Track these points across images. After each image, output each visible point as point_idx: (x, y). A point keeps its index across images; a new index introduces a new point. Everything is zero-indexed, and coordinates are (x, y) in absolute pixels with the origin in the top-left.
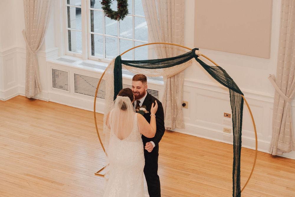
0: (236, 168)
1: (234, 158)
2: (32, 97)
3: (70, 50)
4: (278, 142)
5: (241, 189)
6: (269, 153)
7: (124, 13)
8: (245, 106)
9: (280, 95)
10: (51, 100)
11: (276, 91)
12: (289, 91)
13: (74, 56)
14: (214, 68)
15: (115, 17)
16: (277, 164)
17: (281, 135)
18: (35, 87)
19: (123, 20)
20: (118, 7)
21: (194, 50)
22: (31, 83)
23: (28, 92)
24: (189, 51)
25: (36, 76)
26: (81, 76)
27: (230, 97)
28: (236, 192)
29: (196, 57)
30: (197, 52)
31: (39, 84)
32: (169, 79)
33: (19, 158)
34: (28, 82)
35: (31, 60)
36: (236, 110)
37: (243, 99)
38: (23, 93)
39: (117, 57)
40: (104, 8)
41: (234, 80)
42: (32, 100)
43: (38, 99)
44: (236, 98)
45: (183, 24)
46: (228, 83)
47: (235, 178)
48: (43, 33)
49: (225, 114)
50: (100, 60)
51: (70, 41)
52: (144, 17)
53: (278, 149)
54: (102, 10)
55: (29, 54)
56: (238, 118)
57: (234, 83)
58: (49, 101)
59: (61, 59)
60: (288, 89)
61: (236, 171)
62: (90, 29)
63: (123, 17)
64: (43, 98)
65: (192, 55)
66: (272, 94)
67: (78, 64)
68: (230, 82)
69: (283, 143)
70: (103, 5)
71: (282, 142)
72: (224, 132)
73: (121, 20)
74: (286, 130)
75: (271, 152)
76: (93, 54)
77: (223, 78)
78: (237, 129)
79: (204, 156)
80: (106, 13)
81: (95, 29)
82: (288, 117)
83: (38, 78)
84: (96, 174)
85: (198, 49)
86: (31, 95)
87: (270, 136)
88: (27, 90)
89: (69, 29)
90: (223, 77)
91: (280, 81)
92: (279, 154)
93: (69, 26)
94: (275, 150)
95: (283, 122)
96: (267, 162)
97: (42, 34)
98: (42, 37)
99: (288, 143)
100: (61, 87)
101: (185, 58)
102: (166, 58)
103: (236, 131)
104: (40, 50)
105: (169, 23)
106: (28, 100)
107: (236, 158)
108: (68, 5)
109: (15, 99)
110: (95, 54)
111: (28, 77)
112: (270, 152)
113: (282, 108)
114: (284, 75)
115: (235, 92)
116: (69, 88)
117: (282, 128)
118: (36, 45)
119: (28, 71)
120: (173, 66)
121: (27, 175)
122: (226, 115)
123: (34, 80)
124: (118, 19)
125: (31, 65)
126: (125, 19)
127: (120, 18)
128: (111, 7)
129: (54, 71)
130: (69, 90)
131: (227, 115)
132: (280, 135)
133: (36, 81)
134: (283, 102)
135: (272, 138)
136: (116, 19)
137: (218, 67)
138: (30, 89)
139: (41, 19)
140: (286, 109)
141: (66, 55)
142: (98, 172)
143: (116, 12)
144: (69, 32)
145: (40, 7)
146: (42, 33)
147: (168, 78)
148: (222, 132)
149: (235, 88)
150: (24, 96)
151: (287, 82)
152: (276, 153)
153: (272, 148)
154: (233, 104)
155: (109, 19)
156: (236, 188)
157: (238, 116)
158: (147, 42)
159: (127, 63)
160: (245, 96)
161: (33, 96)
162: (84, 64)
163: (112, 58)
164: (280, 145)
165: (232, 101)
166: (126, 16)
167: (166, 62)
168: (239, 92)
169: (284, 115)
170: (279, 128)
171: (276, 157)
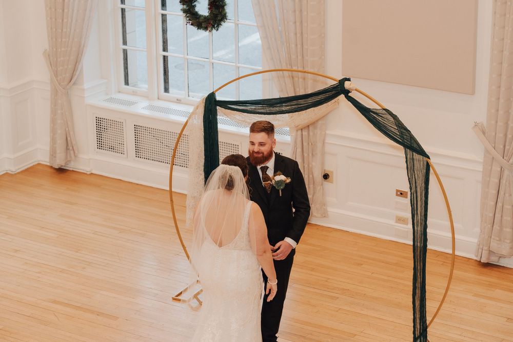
0: (418, 285)
1: (415, 269)
2: (62, 166)
3: (127, 83)
4: (492, 240)
5: (428, 322)
6: (475, 258)
7: (219, 18)
8: (432, 178)
9: (493, 158)
10: (94, 172)
11: (487, 152)
12: (509, 149)
13: (134, 93)
14: (378, 111)
15: (203, 25)
16: (490, 277)
17: (496, 227)
18: (67, 149)
19: (217, 30)
20: (209, 9)
21: (342, 82)
22: (60, 142)
23: (55, 157)
24: (334, 83)
25: (67, 129)
26: (146, 129)
27: (406, 162)
28: (419, 327)
29: (346, 93)
30: (347, 85)
31: (74, 143)
32: (299, 132)
33: (39, 273)
34: (53, 140)
35: (60, 102)
36: (417, 184)
37: (428, 166)
38: (45, 160)
39: (208, 96)
40: (185, 11)
41: (413, 133)
42: (61, 171)
43: (71, 169)
44: (417, 164)
45: (323, 35)
46: (403, 138)
47: (418, 303)
48: (80, 55)
49: (397, 191)
50: (179, 101)
51: (126, 68)
52: (256, 24)
53: (491, 252)
54: (181, 13)
55: (55, 92)
56: (421, 199)
57: (412, 138)
58: (92, 174)
59: (111, 100)
60: (507, 147)
61: (418, 292)
62: (161, 48)
63: (218, 26)
64: (81, 167)
65: (339, 89)
66: (479, 157)
67: (141, 108)
68: (405, 137)
69: (500, 240)
70: (183, 4)
71: (498, 239)
72: (396, 222)
73: (214, 31)
74: (505, 218)
75: (479, 258)
76: (166, 90)
77: (393, 130)
78: (419, 217)
79: (362, 265)
80: (188, 19)
81: (170, 47)
82: (507, 195)
83: (71, 133)
84: (174, 299)
85: (349, 80)
86: (58, 163)
87: (478, 230)
88: (53, 154)
89: (125, 47)
90: (393, 128)
91: (494, 134)
92: (494, 260)
93: (125, 43)
94: (485, 254)
95: (499, 204)
96: (472, 275)
97: (78, 57)
98: (77, 62)
99: (508, 241)
100: (112, 148)
101: (327, 95)
102: (294, 95)
103: (417, 222)
104: (74, 84)
105: (298, 35)
106: (55, 171)
107: (419, 268)
108: (123, 6)
109: (32, 171)
110: (171, 89)
111: (53, 131)
112: (477, 256)
113: (497, 181)
114: (500, 124)
115: (414, 153)
116: (125, 150)
117: (498, 216)
118: (68, 76)
119: (53, 121)
120: (306, 109)
121: (55, 302)
122: (399, 193)
123: (65, 138)
124: (209, 29)
125: (59, 112)
126: (221, 28)
127: (213, 27)
128: (197, 9)
129: (99, 121)
130: (125, 153)
131: (401, 194)
132: (494, 227)
133: (69, 139)
134: (499, 169)
135: (481, 232)
136: (206, 29)
137: (384, 109)
138: (58, 152)
139: (75, 30)
140: (504, 181)
141: (119, 92)
142: (177, 296)
143: (205, 17)
144: (125, 52)
145: (73, 11)
146: (78, 54)
147: (297, 131)
148: (392, 222)
149: (415, 146)
150: (48, 164)
151: (506, 135)
152: (488, 259)
153: (480, 250)
154: (412, 175)
155: (194, 29)
156: (418, 321)
157: (421, 195)
158: (260, 69)
159: (225, 104)
160: (432, 161)
161: (64, 165)
162: (151, 108)
163: (199, 97)
164: (494, 245)
165: (410, 169)
166: (222, 23)
167: (295, 102)
168: (422, 153)
169: (501, 193)
170: (491, 215)
171: (487, 265)
